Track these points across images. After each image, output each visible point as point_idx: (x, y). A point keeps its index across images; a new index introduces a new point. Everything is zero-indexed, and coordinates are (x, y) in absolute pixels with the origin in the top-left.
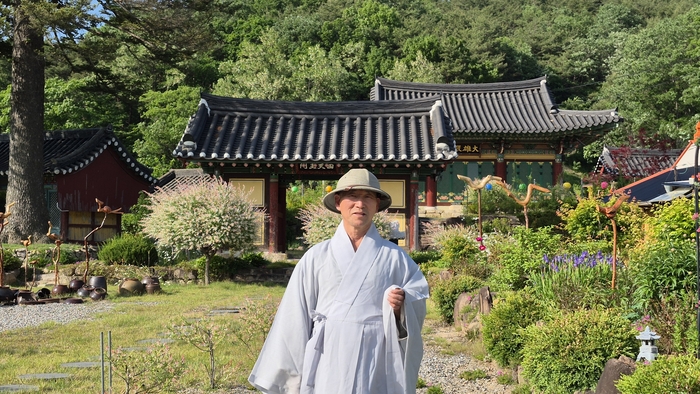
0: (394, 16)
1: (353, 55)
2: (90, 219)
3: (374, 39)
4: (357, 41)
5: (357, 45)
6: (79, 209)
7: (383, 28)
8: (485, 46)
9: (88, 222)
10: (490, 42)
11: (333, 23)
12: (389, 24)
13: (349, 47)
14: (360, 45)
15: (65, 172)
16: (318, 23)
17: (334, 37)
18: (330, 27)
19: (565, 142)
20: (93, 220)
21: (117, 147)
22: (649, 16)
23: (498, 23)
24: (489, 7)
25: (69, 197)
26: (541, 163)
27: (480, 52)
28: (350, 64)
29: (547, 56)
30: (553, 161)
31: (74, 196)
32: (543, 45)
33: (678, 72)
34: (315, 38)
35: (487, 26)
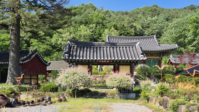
0: (103, 17)
1: (92, 28)
2: (30, 77)
3: (98, 23)
4: (93, 24)
5: (93, 25)
6: (27, 74)
7: (101, 20)
8: (129, 25)
9: (29, 77)
10: (130, 25)
11: (86, 19)
12: (102, 19)
13: (91, 26)
14: (94, 25)
15: (24, 63)
16: (82, 19)
17: (87, 23)
18: (85, 20)
19: (162, 53)
20: (31, 77)
21: (38, 55)
22: (173, 18)
23: (132, 19)
24: (129, 15)
25: (25, 70)
26: (155, 60)
27: (128, 27)
28: (91, 31)
29: (146, 28)
30: (159, 59)
31: (26, 70)
32: (144, 25)
33: (184, 33)
34: (81, 23)
35: (129, 20)
